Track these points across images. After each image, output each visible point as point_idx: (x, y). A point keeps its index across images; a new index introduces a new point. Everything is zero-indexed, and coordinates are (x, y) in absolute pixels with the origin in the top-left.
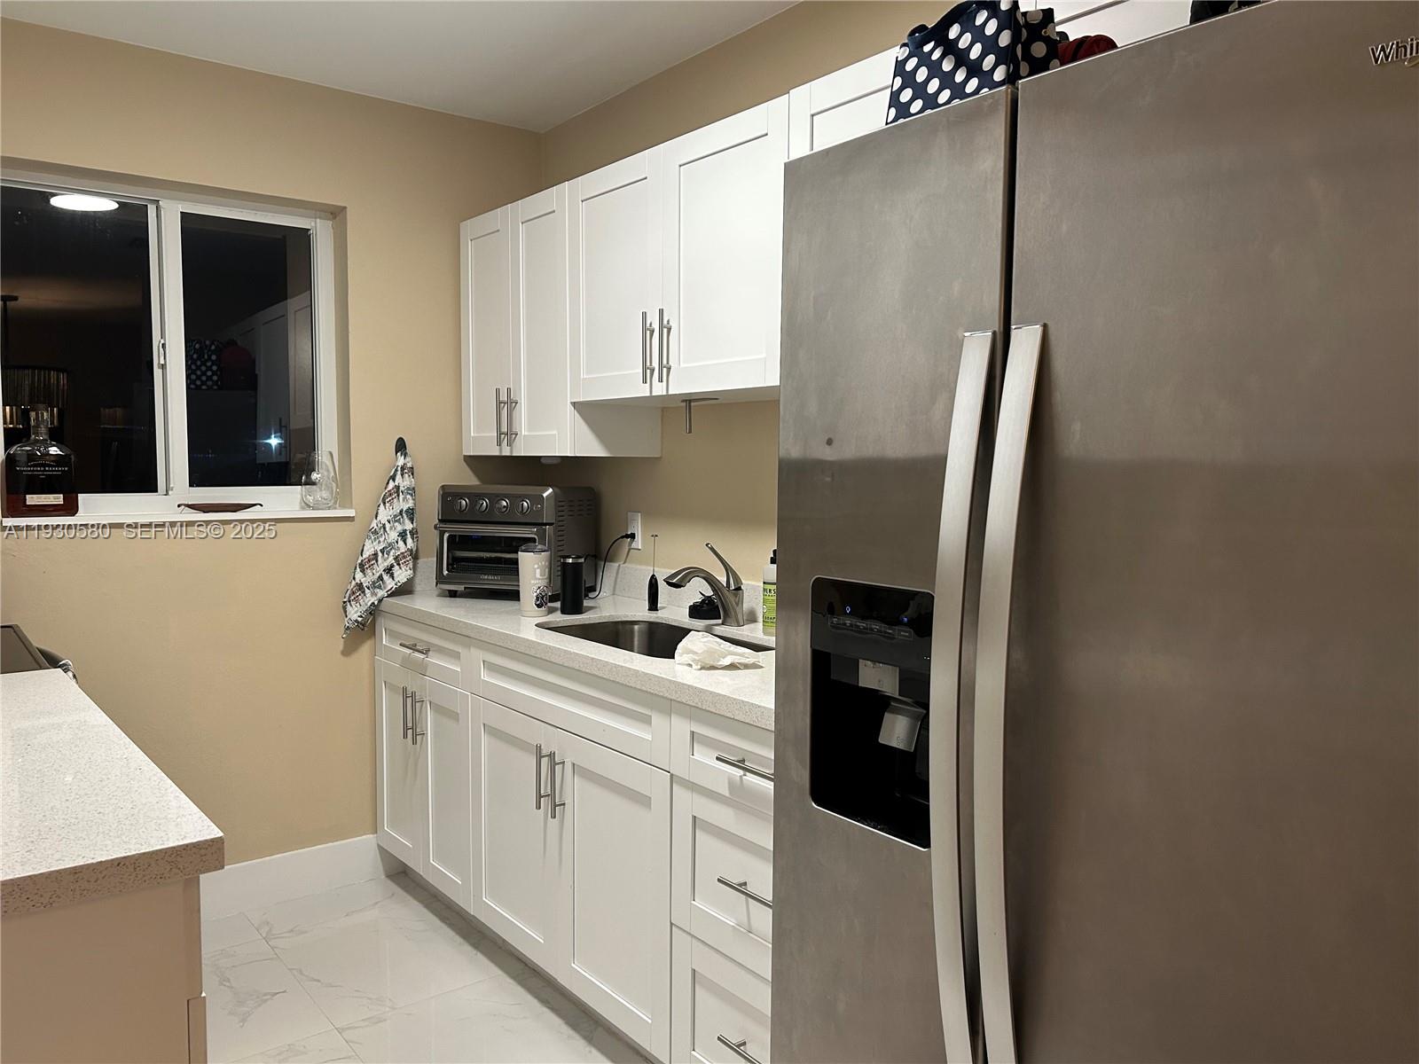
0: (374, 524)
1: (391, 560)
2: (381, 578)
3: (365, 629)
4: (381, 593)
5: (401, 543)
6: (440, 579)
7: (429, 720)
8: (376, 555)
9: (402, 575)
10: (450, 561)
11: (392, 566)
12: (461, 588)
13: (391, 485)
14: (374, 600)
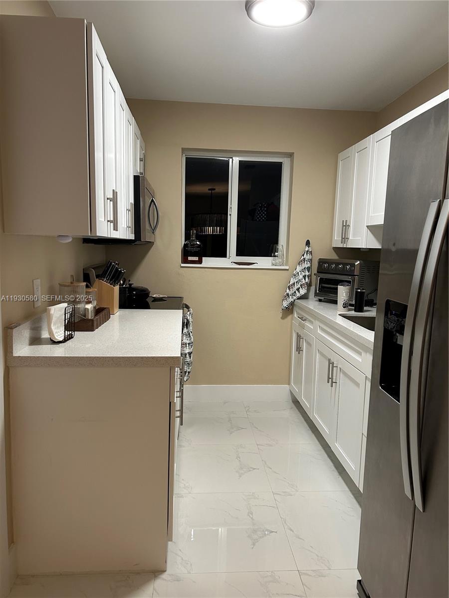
0: (295, 272)
1: (299, 286)
2: (295, 292)
3: (289, 310)
4: (295, 298)
5: (303, 280)
6: (316, 294)
7: (304, 346)
8: (294, 283)
9: (303, 291)
10: (320, 288)
11: (299, 288)
12: (322, 298)
13: (302, 257)
14: (292, 300)
